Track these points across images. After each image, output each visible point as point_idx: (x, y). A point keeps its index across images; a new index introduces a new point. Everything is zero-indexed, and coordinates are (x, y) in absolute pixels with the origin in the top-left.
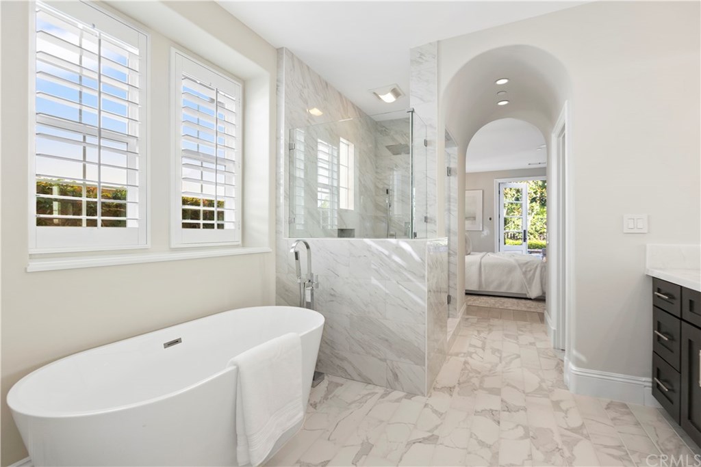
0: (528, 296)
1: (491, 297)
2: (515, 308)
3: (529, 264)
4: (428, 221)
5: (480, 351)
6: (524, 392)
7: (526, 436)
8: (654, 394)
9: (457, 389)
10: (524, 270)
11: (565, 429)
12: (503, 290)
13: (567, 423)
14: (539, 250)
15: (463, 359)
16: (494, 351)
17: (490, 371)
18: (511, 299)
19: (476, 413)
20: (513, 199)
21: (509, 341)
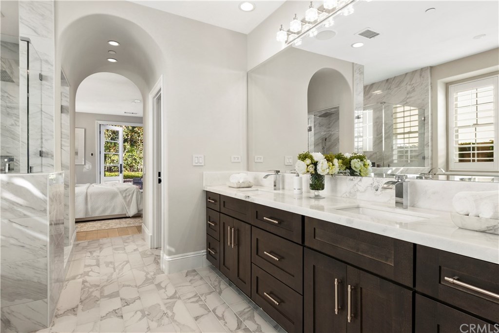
0: (127, 216)
1: (97, 222)
2: (118, 226)
3: (128, 190)
4: (43, 155)
5: (96, 269)
6: (136, 286)
7: (144, 316)
8: (207, 258)
9: (80, 307)
10: (124, 195)
11: (167, 299)
12: (108, 213)
13: (167, 295)
14: (130, 180)
15: (81, 280)
16: (107, 264)
17: (108, 280)
18: (114, 220)
19: (102, 318)
20: (110, 138)
21: (119, 253)
